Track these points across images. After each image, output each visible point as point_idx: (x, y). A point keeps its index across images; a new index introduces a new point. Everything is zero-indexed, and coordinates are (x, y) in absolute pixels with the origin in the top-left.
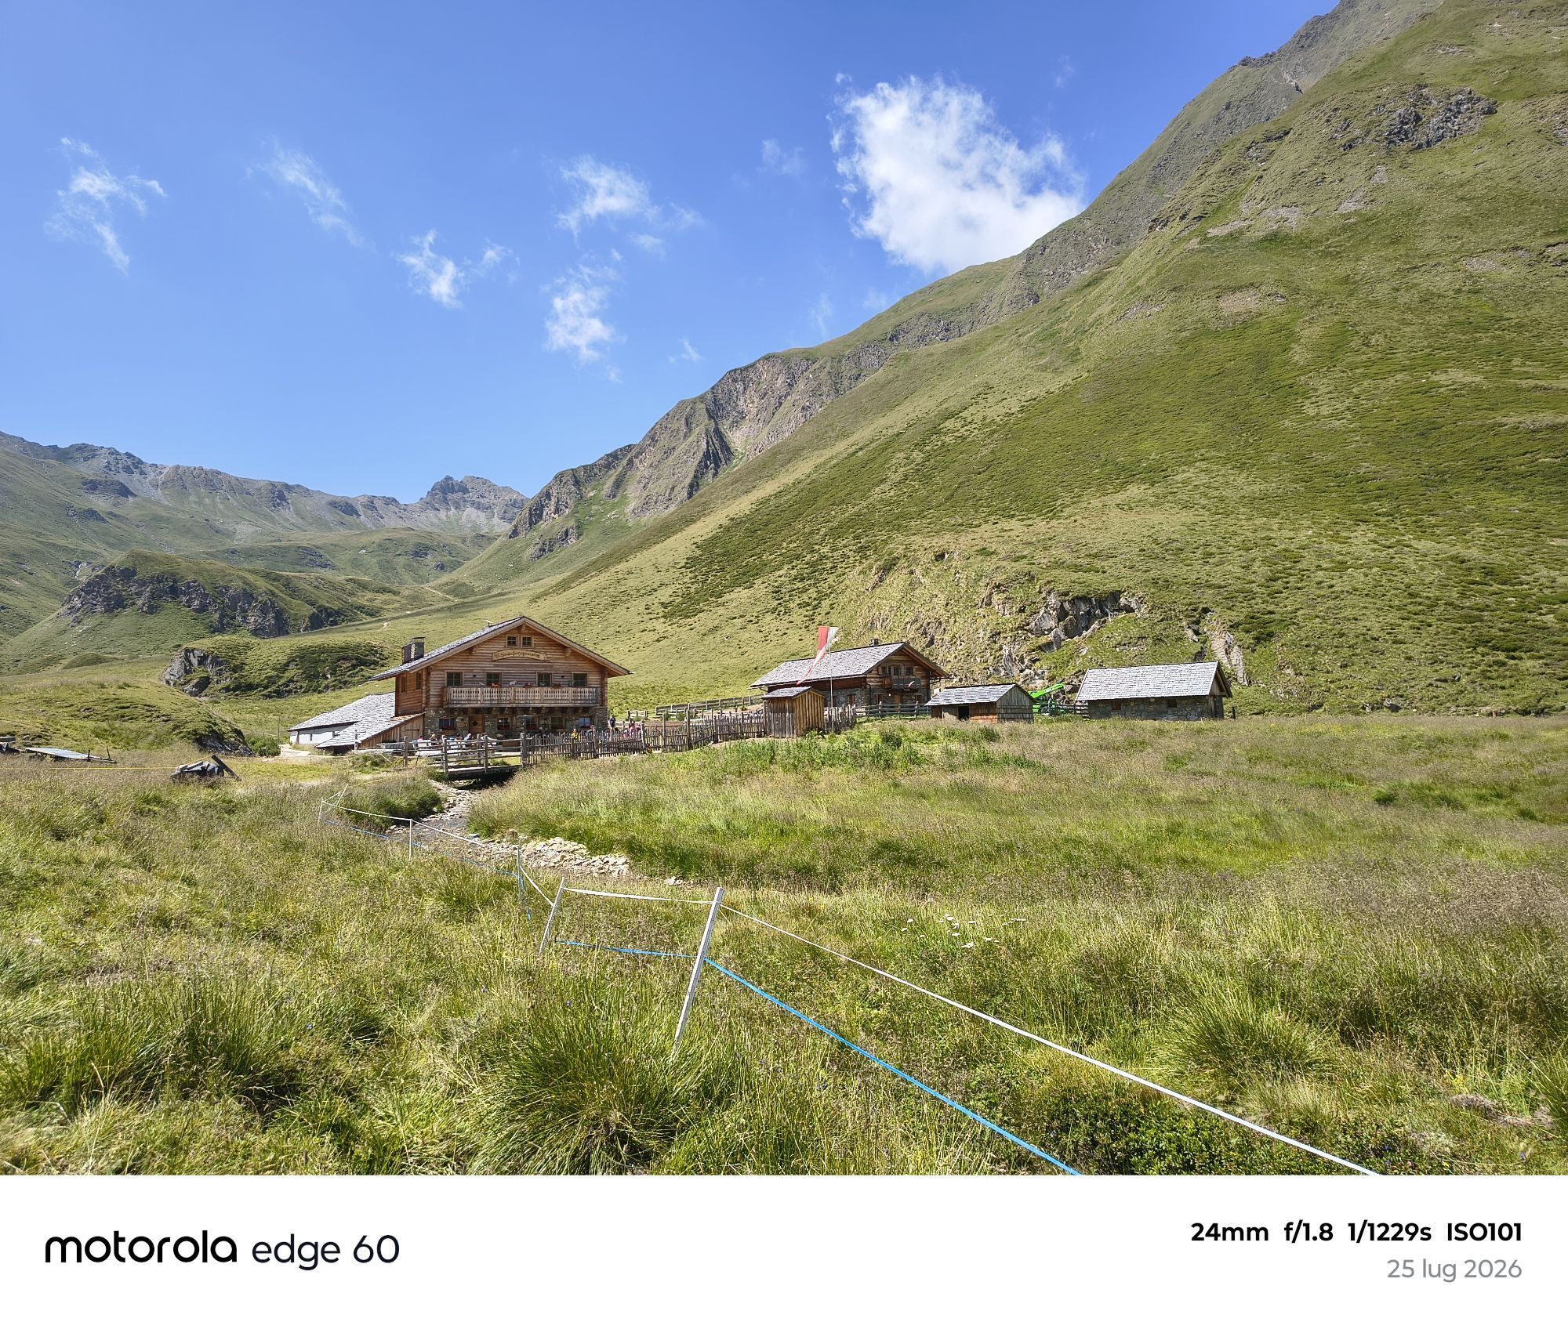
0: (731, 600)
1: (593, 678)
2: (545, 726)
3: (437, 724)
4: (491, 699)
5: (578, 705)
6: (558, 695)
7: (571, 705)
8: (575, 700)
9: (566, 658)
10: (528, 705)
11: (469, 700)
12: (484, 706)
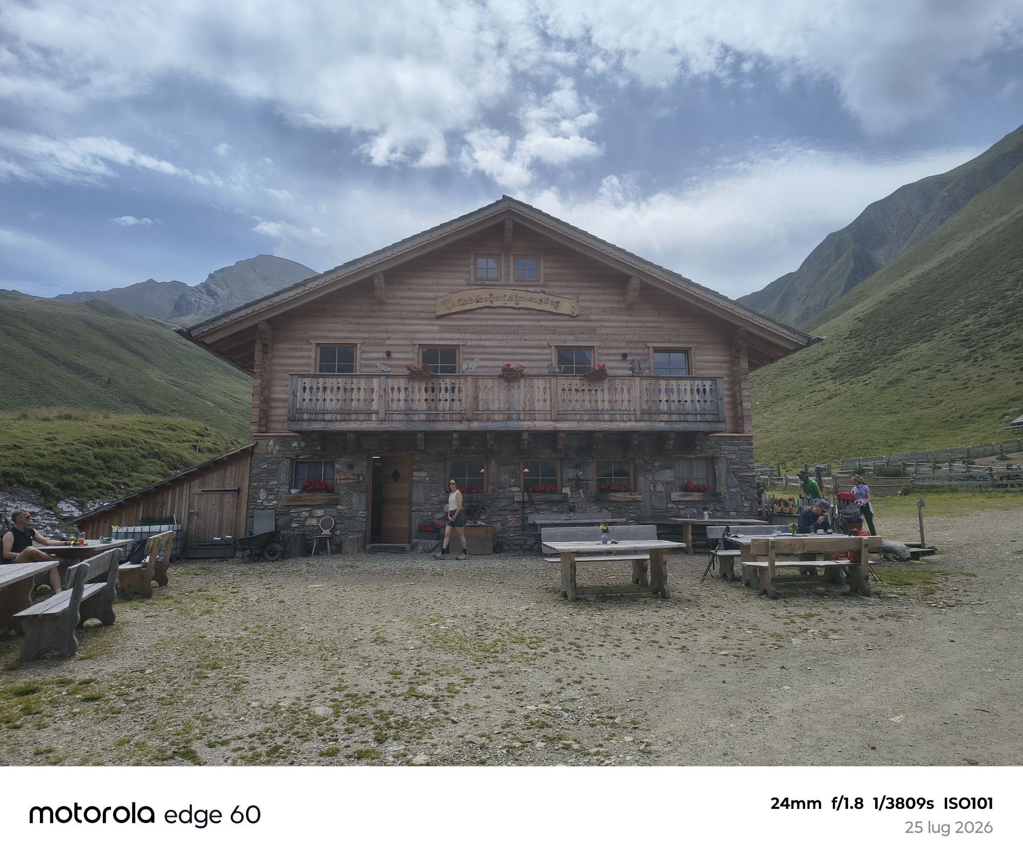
0: (911, 354)
2: (578, 484)
3: (284, 477)
4: (409, 412)
5: (661, 426)
6: (603, 397)
7: (642, 426)
8: (649, 414)
9: (629, 308)
10: (514, 425)
11: (345, 414)
12: (386, 426)
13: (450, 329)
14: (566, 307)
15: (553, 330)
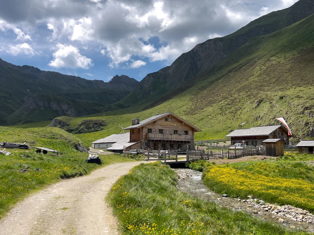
0: (207, 110)
1: (190, 132)
2: (176, 147)
3: (145, 145)
4: (161, 138)
5: (186, 140)
6: (181, 137)
7: (184, 140)
8: (185, 139)
9: (182, 126)
10: (172, 140)
11: (155, 138)
12: (159, 139)
13: (162, 127)
14: (175, 125)
15: (174, 128)
